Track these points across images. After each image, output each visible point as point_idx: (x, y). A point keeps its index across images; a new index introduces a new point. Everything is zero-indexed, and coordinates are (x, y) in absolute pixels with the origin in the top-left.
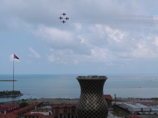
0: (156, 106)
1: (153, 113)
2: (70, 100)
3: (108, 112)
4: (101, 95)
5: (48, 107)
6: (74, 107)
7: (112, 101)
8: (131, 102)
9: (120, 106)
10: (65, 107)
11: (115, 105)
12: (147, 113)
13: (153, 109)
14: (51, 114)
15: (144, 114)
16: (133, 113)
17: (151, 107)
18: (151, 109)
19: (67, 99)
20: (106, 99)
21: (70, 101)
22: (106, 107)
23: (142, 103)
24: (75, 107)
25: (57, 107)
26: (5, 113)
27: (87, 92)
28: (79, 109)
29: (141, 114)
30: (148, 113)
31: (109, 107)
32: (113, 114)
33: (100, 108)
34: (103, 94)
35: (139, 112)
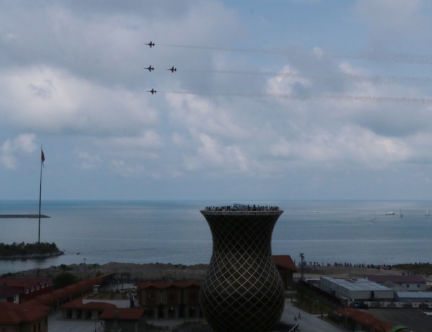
0: (408, 286)
1: (402, 303)
2: (184, 267)
3: (283, 300)
4: (266, 255)
5: (127, 286)
6: (194, 288)
7: (295, 271)
8: (344, 275)
9: (316, 285)
10: (173, 287)
11: (302, 282)
12: (386, 304)
13: (401, 295)
14: (136, 303)
15: (379, 308)
16: (349, 303)
17: (397, 288)
18: (395, 294)
19: (176, 266)
20: (279, 268)
21: (185, 271)
22: (279, 288)
23: (372, 278)
24: (199, 287)
25: (151, 288)
26: (17, 301)
27: (230, 247)
28: (207, 293)
29: (369, 306)
30: (389, 303)
31: (286, 289)
32: (297, 305)
33: (264, 289)
34: (270, 255)
35: (365, 303)
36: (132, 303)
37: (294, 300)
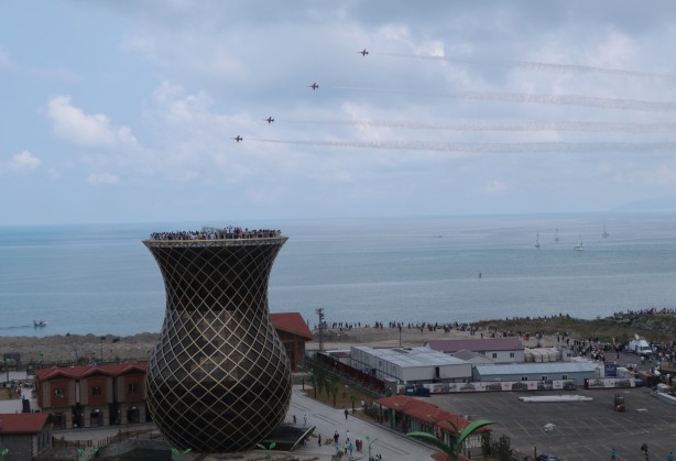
0: (495, 356)
1: (484, 384)
2: (116, 340)
3: (290, 388)
4: (260, 314)
5: (16, 376)
6: (135, 373)
7: (308, 339)
8: (390, 342)
9: (342, 360)
10: (96, 374)
11: (320, 356)
12: (459, 386)
13: (482, 370)
14: (34, 405)
15: (448, 393)
16: (399, 387)
17: (476, 360)
18: (474, 369)
19: (103, 338)
20: (282, 333)
21: (118, 346)
22: (283, 367)
23: (436, 346)
24: (143, 373)
25: (59, 376)
27: (197, 302)
28: (159, 381)
29: (432, 391)
30: (463, 385)
31: (294, 369)
32: (313, 395)
33: (256, 372)
34: (266, 312)
35: (425, 386)
36: (26, 403)
37: (307, 387)
